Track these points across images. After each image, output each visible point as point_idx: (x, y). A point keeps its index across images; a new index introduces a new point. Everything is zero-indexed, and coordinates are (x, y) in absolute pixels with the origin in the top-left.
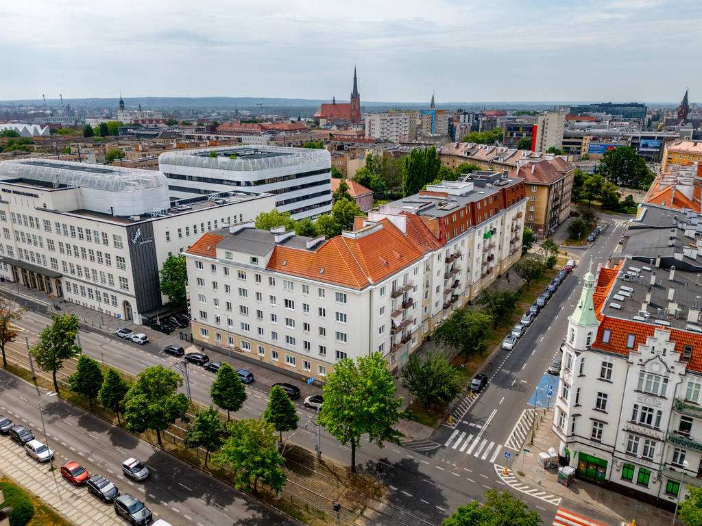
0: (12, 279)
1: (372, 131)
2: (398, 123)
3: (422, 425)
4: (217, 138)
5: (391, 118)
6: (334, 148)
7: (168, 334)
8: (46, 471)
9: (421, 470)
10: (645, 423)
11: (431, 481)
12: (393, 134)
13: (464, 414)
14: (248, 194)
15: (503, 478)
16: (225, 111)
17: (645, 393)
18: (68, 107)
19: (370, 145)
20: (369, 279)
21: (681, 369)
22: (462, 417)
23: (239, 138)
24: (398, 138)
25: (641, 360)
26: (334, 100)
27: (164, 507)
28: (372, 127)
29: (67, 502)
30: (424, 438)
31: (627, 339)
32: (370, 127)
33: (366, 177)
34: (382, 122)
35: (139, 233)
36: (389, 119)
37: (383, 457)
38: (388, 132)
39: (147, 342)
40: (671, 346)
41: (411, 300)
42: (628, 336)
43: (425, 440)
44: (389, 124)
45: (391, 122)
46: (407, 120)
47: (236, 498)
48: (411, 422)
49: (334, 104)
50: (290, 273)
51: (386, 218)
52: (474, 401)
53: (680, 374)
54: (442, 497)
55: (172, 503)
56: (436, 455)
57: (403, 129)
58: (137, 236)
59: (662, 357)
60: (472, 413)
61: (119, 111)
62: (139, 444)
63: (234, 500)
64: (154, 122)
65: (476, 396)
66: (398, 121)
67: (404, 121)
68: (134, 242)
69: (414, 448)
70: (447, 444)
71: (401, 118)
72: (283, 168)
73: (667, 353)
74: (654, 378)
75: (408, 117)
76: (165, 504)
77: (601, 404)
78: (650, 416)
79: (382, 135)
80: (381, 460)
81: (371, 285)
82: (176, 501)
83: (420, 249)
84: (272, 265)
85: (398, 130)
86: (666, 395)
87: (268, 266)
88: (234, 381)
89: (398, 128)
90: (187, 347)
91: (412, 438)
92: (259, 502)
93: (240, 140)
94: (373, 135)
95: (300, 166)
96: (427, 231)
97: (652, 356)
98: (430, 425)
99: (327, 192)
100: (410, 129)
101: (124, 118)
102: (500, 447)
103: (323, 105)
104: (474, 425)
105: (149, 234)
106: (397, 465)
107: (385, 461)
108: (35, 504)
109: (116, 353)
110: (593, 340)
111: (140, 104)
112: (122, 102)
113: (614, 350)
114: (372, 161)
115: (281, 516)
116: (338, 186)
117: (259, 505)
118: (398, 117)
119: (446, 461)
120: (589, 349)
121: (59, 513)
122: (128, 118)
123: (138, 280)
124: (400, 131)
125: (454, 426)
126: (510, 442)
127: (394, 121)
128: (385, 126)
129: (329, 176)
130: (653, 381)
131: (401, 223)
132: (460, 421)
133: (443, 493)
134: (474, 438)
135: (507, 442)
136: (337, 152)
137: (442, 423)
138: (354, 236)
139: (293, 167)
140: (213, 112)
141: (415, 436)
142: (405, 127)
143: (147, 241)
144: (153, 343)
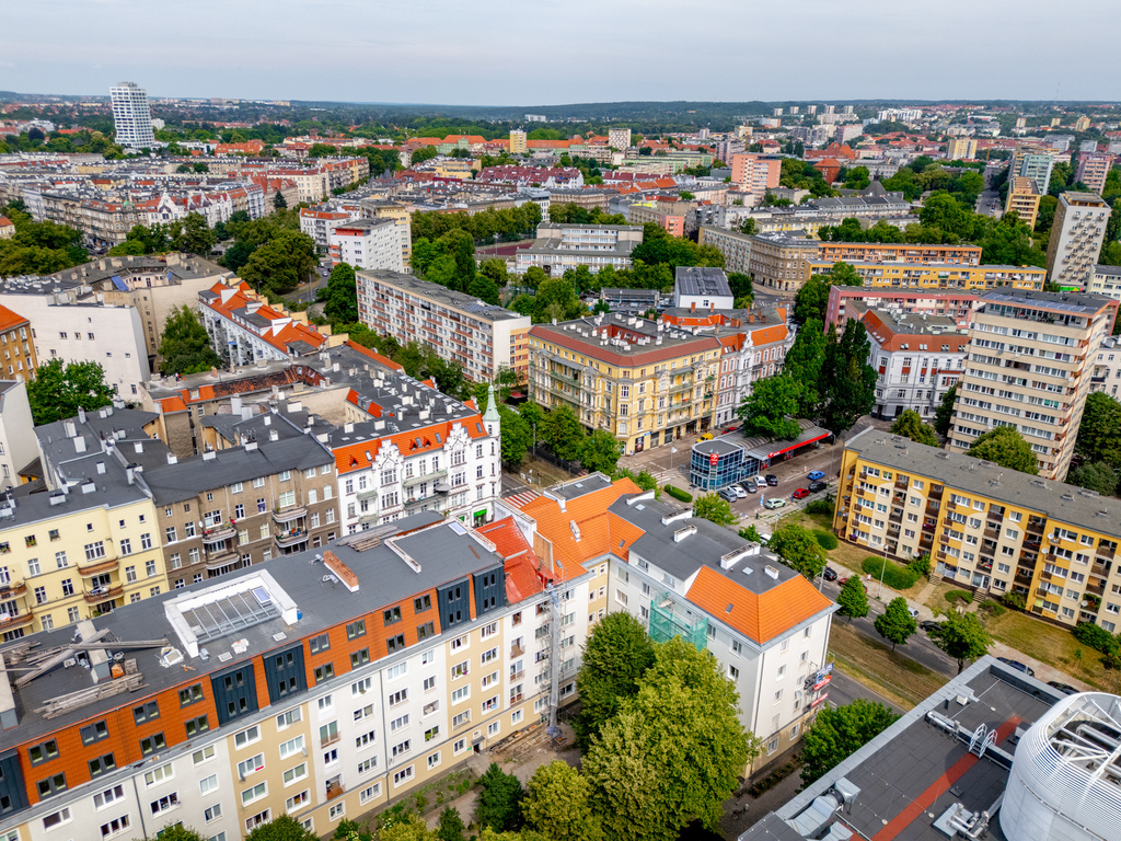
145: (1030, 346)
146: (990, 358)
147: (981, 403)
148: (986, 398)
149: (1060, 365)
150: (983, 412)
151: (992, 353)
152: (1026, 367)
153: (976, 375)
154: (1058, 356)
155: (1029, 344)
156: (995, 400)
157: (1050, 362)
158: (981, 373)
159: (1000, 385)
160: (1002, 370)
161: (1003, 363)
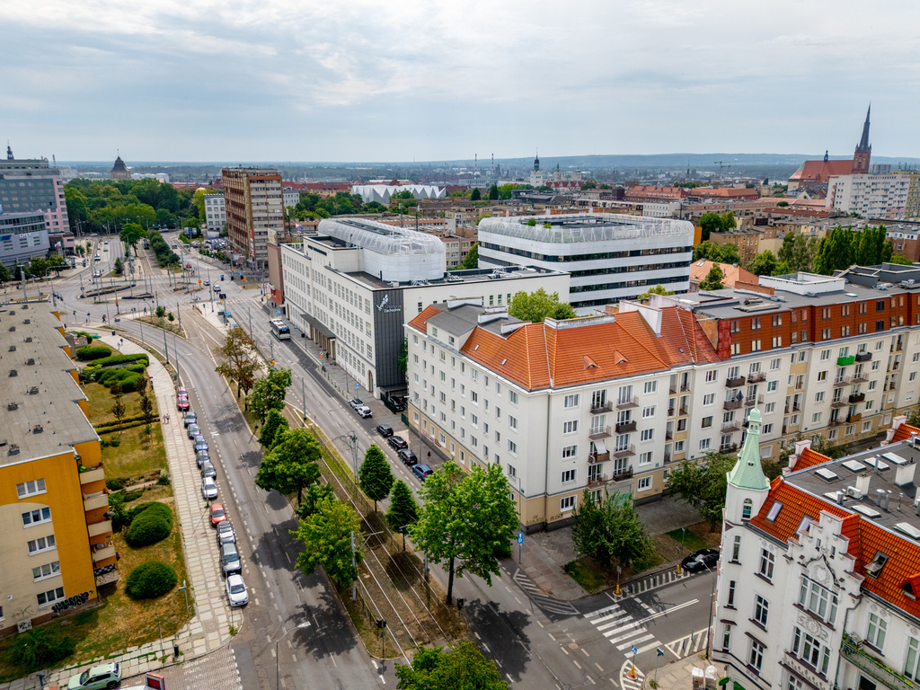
0: (309, 336)
1: (837, 199)
2: (886, 190)
3: (577, 584)
4: (604, 204)
5: (875, 181)
6: (751, 222)
7: (395, 413)
8: (202, 507)
9: (526, 631)
10: (810, 661)
11: (527, 646)
12: (875, 205)
13: (646, 590)
14: (538, 269)
15: (622, 679)
16: (677, 172)
17: (808, 612)
18: (498, 168)
19: (811, 219)
20: (552, 381)
21: (853, 585)
22: (640, 592)
23: (640, 206)
24: (884, 211)
25: (802, 557)
26: (827, 156)
27: (258, 568)
28: (837, 193)
29: (196, 537)
30: (565, 599)
31: (800, 522)
32: (834, 194)
33: (767, 263)
34: (855, 187)
35: (386, 300)
36: (869, 182)
37: (495, 601)
38: (866, 202)
39: (370, 416)
40: (842, 545)
41: (634, 423)
42: (802, 518)
43: (565, 602)
44: (868, 190)
45: (874, 187)
46: (907, 186)
47: (320, 584)
48: (567, 576)
49: (826, 161)
50: (476, 360)
51: (638, 311)
52: (677, 580)
53: (851, 594)
54: (523, 667)
55: (267, 567)
56: (563, 622)
57: (897, 199)
58: (383, 303)
59: (829, 559)
60: (658, 593)
61: (532, 172)
62: (285, 508)
63: (316, 585)
64: (569, 185)
65: (685, 575)
66: (888, 187)
67: (899, 186)
68: (380, 308)
69: (542, 604)
70: (587, 616)
71: (893, 182)
72: (610, 242)
73: (837, 555)
74: (820, 591)
75: (909, 180)
76: (261, 566)
77: (761, 616)
78: (816, 653)
79: (854, 206)
80: (492, 603)
81: (550, 388)
82: (271, 567)
83: (673, 359)
84: (465, 349)
85: (886, 199)
86: (835, 625)
87: (462, 349)
88: (378, 466)
89: (886, 196)
90: (398, 430)
91: (551, 593)
92: (336, 596)
93: (640, 208)
94: (837, 206)
95: (638, 241)
96: (700, 336)
97: (816, 554)
98: (587, 587)
99: (684, 278)
100: (908, 198)
101: (535, 181)
102: (657, 644)
103: (807, 162)
104: (647, 607)
105: (398, 302)
106: (504, 615)
107: (495, 606)
108: (174, 530)
109: (335, 421)
110: (755, 513)
111: (558, 165)
112: (537, 161)
113: (777, 533)
114: (793, 242)
115: (343, 616)
116: (707, 273)
117: (334, 598)
118: (887, 181)
119: (567, 632)
120: (746, 525)
121: (183, 543)
122: (541, 180)
123: (380, 350)
124: (891, 202)
125: (618, 598)
126: (677, 644)
127: (879, 186)
128: (861, 193)
129: (688, 256)
130: (819, 595)
131: (654, 319)
132: (632, 596)
133: (527, 664)
134: (631, 621)
135: (673, 643)
136: (755, 228)
137: (606, 591)
138: (555, 324)
139: (626, 242)
140: (662, 173)
141: (556, 593)
142: (901, 196)
143: (395, 310)
144: (375, 419)
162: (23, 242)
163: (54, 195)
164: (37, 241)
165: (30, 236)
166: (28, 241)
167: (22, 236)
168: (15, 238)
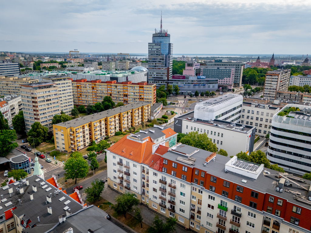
58: (176, 122)
105: (180, 123)
145: (49, 95)
146: (42, 101)
147: (44, 114)
148: (44, 111)
149: (56, 97)
150: (45, 115)
151: (43, 99)
152: (50, 100)
153: (40, 106)
154: (55, 95)
155: (49, 94)
156: (47, 111)
157: (54, 97)
158: (41, 105)
159: (47, 107)
160: (46, 103)
161: (45, 101)
162: (209, 86)
163: (231, 73)
164: (213, 87)
165: (211, 85)
166: (210, 86)
167: (209, 85)
168: (207, 85)
